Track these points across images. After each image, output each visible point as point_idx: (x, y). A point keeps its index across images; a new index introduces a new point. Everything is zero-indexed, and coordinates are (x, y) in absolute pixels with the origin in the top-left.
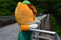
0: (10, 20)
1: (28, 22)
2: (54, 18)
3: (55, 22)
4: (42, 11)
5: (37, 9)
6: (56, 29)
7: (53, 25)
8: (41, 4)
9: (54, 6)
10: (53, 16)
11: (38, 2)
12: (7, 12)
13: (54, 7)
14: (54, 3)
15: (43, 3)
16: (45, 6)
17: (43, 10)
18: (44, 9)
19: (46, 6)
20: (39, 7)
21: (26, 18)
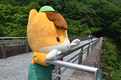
0: (23, 44)
1: (44, 46)
2: (114, 46)
3: (115, 55)
4: (89, 31)
5: (80, 26)
6: (119, 69)
7: (111, 60)
8: (87, 17)
9: (114, 22)
10: (111, 42)
11: (82, 13)
12: (22, 30)
13: (113, 24)
14: (113, 15)
15: (92, 15)
16: (95, 21)
17: (92, 28)
18: (93, 26)
19: (97, 21)
20: (82, 23)
21: (40, 37)
